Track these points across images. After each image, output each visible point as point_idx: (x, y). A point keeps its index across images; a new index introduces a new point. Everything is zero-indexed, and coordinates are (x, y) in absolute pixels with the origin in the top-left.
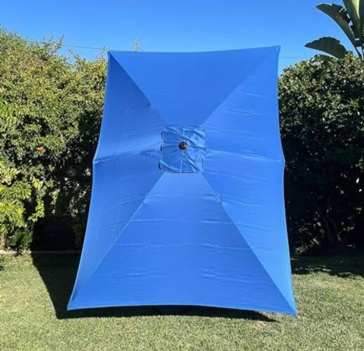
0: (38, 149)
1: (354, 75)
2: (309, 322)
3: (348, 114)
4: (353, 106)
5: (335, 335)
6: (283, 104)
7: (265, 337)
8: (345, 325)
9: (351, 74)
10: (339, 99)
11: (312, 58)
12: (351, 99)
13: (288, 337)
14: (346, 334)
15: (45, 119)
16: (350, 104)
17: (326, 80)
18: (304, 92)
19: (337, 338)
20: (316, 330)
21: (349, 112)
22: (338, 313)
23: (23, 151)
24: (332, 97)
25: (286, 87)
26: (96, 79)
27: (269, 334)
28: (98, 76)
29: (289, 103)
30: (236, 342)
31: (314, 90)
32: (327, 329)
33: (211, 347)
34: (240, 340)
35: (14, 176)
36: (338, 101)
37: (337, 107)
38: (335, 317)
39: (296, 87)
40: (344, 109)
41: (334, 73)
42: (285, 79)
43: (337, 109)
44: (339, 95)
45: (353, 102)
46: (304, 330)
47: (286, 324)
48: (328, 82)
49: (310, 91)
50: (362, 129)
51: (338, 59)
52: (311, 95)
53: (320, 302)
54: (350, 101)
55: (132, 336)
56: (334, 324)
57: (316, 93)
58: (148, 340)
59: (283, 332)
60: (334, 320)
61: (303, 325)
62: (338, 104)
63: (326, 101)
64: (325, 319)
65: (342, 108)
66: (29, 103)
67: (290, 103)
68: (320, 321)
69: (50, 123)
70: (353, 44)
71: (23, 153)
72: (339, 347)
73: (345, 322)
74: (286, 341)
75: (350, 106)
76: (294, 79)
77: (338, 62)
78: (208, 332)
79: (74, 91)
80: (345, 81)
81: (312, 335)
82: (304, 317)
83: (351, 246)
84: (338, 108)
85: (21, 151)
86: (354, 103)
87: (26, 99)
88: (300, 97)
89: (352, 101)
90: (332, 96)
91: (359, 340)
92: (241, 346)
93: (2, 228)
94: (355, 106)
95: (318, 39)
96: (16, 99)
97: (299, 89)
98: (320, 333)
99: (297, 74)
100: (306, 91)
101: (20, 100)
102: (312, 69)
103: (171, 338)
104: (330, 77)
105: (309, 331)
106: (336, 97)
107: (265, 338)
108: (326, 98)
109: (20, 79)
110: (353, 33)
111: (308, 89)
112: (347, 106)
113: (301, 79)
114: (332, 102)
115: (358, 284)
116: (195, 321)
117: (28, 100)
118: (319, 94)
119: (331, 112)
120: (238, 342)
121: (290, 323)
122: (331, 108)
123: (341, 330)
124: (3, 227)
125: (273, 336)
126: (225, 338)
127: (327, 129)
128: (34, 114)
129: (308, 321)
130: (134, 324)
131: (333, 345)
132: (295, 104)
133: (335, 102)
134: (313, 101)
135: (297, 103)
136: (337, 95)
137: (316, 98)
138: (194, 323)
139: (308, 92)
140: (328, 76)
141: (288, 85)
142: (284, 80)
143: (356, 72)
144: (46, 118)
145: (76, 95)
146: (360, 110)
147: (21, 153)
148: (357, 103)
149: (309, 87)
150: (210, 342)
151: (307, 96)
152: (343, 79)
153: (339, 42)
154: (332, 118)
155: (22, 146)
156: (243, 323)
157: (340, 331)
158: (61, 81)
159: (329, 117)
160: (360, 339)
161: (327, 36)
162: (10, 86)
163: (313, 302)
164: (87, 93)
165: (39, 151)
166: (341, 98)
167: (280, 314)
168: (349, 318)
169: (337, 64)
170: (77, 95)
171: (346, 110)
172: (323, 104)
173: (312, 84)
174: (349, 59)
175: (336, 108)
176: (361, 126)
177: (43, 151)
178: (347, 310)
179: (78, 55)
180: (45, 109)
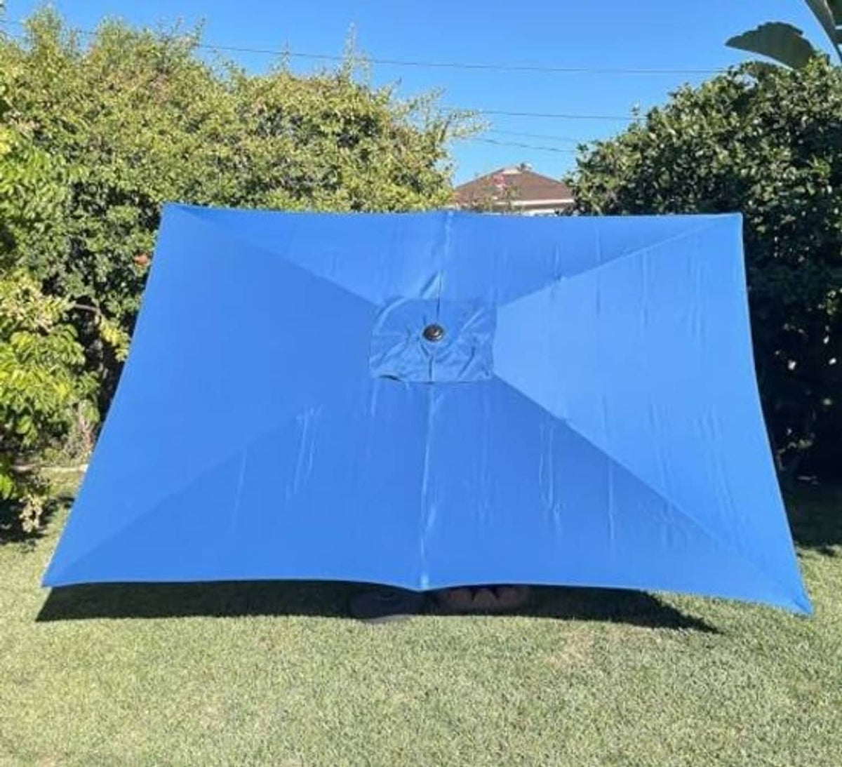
0: (137, 258)
1: (825, 105)
2: (679, 655)
3: (807, 191)
4: (818, 171)
5: (733, 689)
6: (664, 169)
7: (571, 685)
8: (760, 666)
9: (821, 103)
10: (786, 156)
11: (732, 67)
12: (813, 156)
13: (624, 690)
14: (759, 688)
15: (149, 196)
16: (811, 168)
17: (763, 115)
18: (709, 142)
19: (734, 696)
20: (691, 675)
21: (809, 185)
22: (748, 635)
23: (108, 264)
24: (772, 153)
25: (673, 132)
26: (261, 111)
27: (583, 679)
28: (267, 104)
29: (675, 167)
30: (503, 695)
31: (732, 138)
32: (715, 674)
33: (445, 704)
34: (514, 692)
35: (61, 315)
36: (785, 162)
37: (782, 174)
38: (740, 644)
39: (694, 130)
40: (797, 179)
41: (782, 99)
42: (673, 113)
43: (782, 180)
44: (788, 149)
45: (819, 163)
46: (664, 672)
47: (628, 656)
48: (768, 121)
49: (724, 139)
50: (837, 225)
51: (791, 69)
52: (725, 148)
53: (714, 607)
54: (812, 161)
55: (284, 670)
56: (735, 662)
57: (737, 144)
58: (313, 682)
59: (615, 675)
60: (736, 652)
61: (663, 661)
62: (785, 169)
63: (757, 161)
64: (716, 648)
65: (793, 178)
66: (116, 162)
67: (679, 165)
68: (705, 653)
69: (161, 203)
70: (830, 36)
71: (107, 267)
72: (735, 719)
73: (760, 657)
74: (616, 700)
75: (812, 171)
76: (692, 112)
77: (793, 76)
78: (449, 667)
79: (214, 137)
80: (804, 118)
81: (679, 687)
82: (670, 641)
83: (807, 478)
84: (785, 176)
85: (104, 263)
86: (821, 167)
87: (109, 152)
88: (701, 153)
89: (816, 161)
90: (772, 150)
91: (784, 706)
92: (514, 704)
93: (23, 425)
94: (823, 173)
95: (755, 28)
96: (88, 151)
97: (700, 135)
98: (699, 683)
99: (700, 102)
100: (714, 139)
101: (95, 154)
102: (733, 91)
103: (365, 679)
104: (772, 110)
105: (674, 674)
106: (779, 151)
107: (570, 691)
108: (757, 153)
109: (104, 112)
110: (830, 12)
111: (721, 134)
112: (804, 172)
113: (706, 114)
114: (770, 163)
115: (807, 568)
116: (425, 642)
117: (114, 154)
118: (743, 146)
119: (768, 186)
120: (508, 696)
121: (635, 656)
122: (769, 178)
123: (749, 678)
124: (25, 423)
125: (589, 686)
126: (483, 683)
127: (758, 224)
128: (126, 185)
129: (677, 651)
130: (296, 640)
131: (723, 714)
132: (691, 168)
133: (778, 163)
134: (729, 161)
135: (694, 165)
136: (782, 147)
137: (736, 153)
138: (424, 645)
139: (719, 142)
140: (768, 108)
141: (676, 126)
142: (668, 117)
143: (831, 98)
144: (152, 193)
145: (215, 144)
146: (834, 181)
147: (104, 268)
148: (828, 166)
149: (722, 130)
150: (445, 694)
151: (718, 150)
152: (801, 113)
153: (801, 33)
154: (771, 200)
155: (105, 251)
156: (530, 650)
157: (745, 678)
158: (191, 116)
159: (763, 197)
160: (788, 701)
161: (773, 21)
162: (77, 125)
163: (697, 604)
164: (239, 139)
165: (138, 262)
166: (793, 155)
167: (618, 632)
168: (772, 648)
169: (788, 79)
170: (217, 146)
171: (801, 181)
172: (750, 167)
173: (729, 124)
174: (818, 68)
175: (779, 177)
176: (835, 219)
177: (146, 263)
178: (771, 627)
179: (232, 62)
180: (149, 175)
